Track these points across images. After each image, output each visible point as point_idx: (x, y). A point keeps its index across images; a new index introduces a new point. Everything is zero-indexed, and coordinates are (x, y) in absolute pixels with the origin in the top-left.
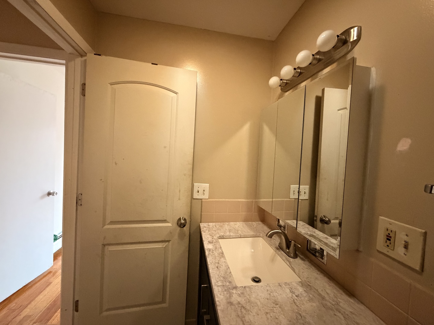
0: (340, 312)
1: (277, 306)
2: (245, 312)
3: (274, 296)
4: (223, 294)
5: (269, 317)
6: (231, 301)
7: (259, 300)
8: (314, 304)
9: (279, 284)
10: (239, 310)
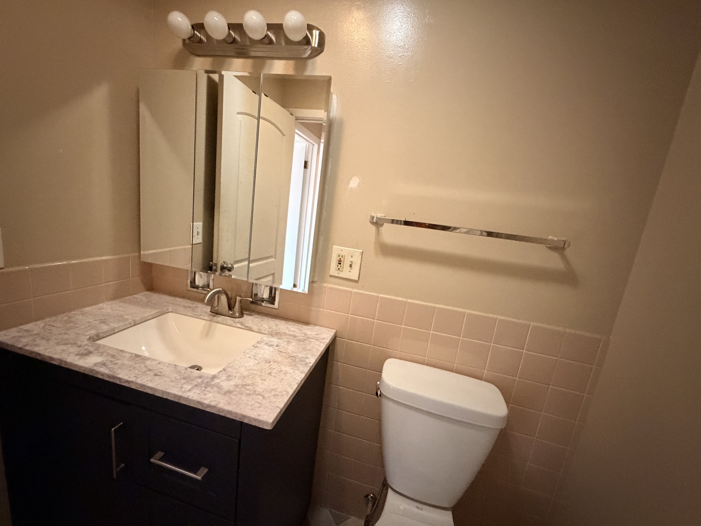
0: (311, 338)
1: (272, 363)
2: (251, 387)
3: (261, 358)
4: (208, 391)
5: (275, 374)
6: (227, 390)
7: (251, 369)
8: (293, 344)
9: (253, 346)
10: (244, 390)
